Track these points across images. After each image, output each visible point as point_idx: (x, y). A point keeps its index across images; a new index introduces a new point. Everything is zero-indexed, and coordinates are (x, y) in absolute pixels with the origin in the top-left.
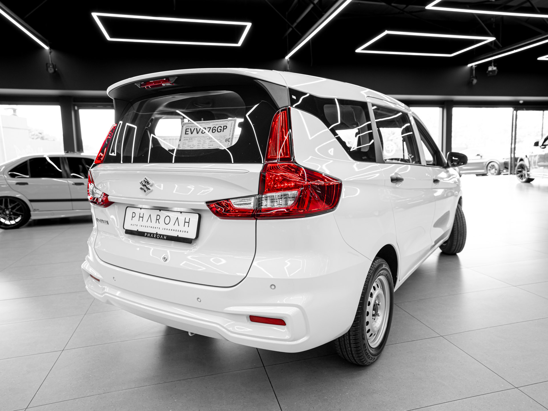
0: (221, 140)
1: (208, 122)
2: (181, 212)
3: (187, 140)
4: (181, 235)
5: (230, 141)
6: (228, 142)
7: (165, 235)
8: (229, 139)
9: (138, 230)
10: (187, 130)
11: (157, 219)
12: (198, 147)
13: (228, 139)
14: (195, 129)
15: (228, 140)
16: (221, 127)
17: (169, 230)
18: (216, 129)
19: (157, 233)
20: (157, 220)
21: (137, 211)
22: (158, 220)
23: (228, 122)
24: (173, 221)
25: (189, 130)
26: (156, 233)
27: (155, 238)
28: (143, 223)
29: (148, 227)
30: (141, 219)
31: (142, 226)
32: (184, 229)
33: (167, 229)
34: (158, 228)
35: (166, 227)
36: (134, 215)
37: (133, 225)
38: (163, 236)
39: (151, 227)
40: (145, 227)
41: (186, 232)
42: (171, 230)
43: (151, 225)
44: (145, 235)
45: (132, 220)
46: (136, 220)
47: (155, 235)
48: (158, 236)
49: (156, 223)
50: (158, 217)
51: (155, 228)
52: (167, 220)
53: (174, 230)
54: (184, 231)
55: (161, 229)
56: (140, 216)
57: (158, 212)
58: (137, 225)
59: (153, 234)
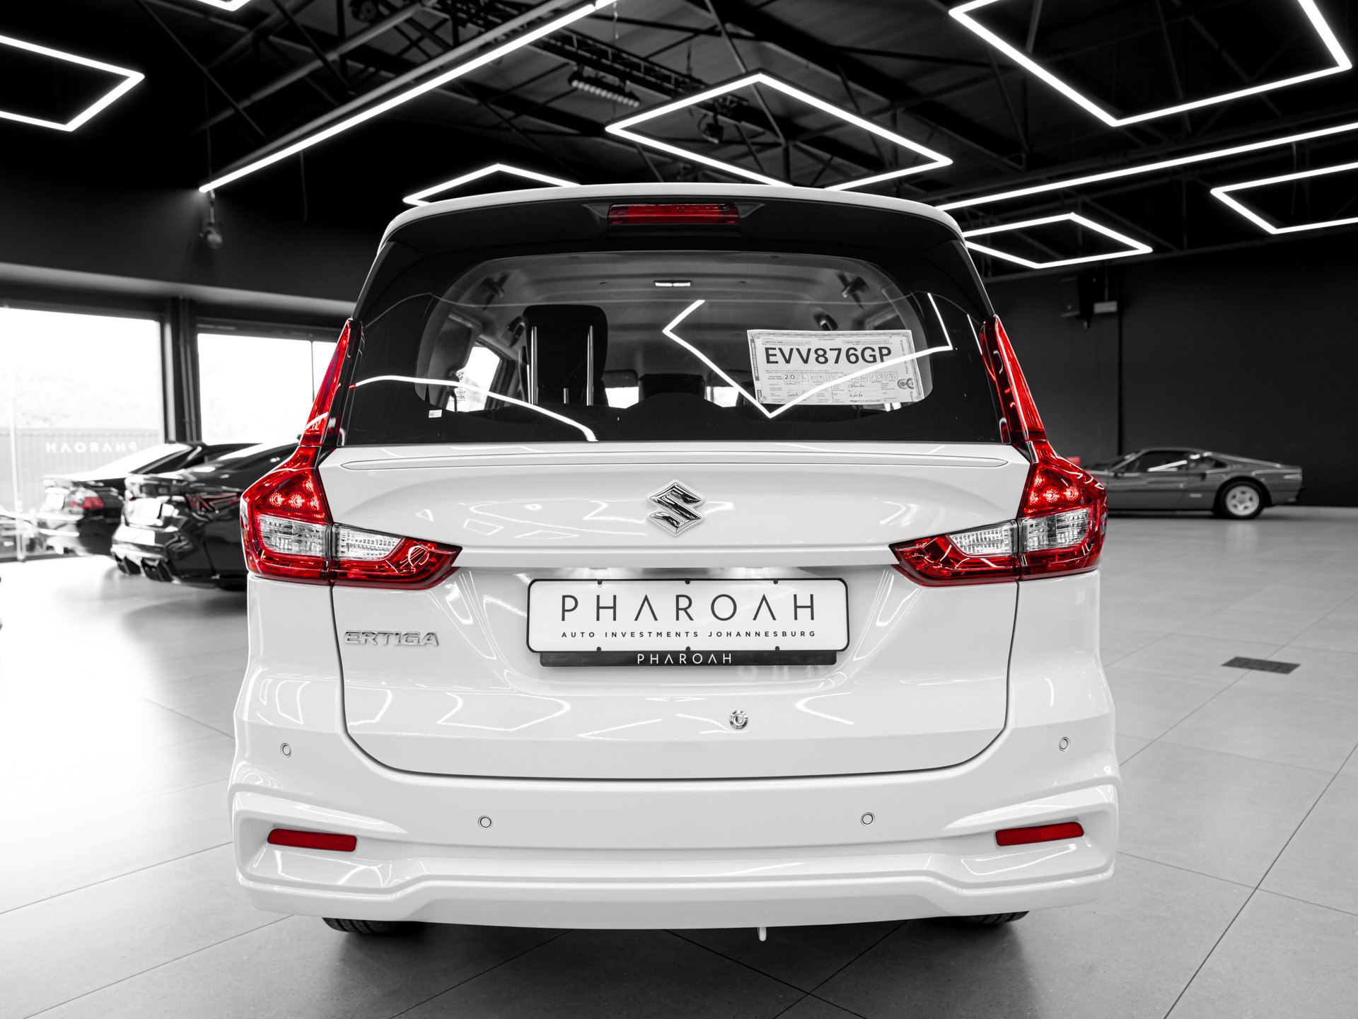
0: (884, 382)
1: (828, 335)
2: (776, 581)
3: (779, 378)
4: (787, 645)
5: (914, 386)
6: (910, 390)
7: (727, 653)
8: (910, 382)
9: (599, 649)
10: (771, 352)
11: (678, 609)
12: (820, 398)
13: (905, 381)
14: (792, 350)
15: (907, 384)
16: (873, 350)
17: (738, 634)
18: (859, 353)
19: (688, 648)
20: (682, 613)
21: (585, 593)
22: (685, 610)
23: (888, 338)
24: (747, 606)
25: (777, 352)
26: (684, 649)
27: (683, 664)
28: (617, 627)
29: (646, 634)
30: (606, 614)
31: (614, 635)
32: (797, 626)
33: (729, 634)
34: (691, 634)
35: (724, 627)
36: (570, 603)
37: (574, 635)
38: (718, 654)
39: (659, 634)
40: (628, 635)
41: (807, 634)
42: (748, 634)
43: (655, 627)
44: (639, 660)
45: (563, 619)
46: (583, 617)
47: (683, 657)
48: (698, 659)
49: (677, 619)
50: (684, 603)
51: (678, 634)
52: (724, 608)
53: (758, 634)
54: (798, 634)
55: (703, 634)
56: (600, 606)
57: (680, 587)
58: (592, 635)
59: (675, 654)
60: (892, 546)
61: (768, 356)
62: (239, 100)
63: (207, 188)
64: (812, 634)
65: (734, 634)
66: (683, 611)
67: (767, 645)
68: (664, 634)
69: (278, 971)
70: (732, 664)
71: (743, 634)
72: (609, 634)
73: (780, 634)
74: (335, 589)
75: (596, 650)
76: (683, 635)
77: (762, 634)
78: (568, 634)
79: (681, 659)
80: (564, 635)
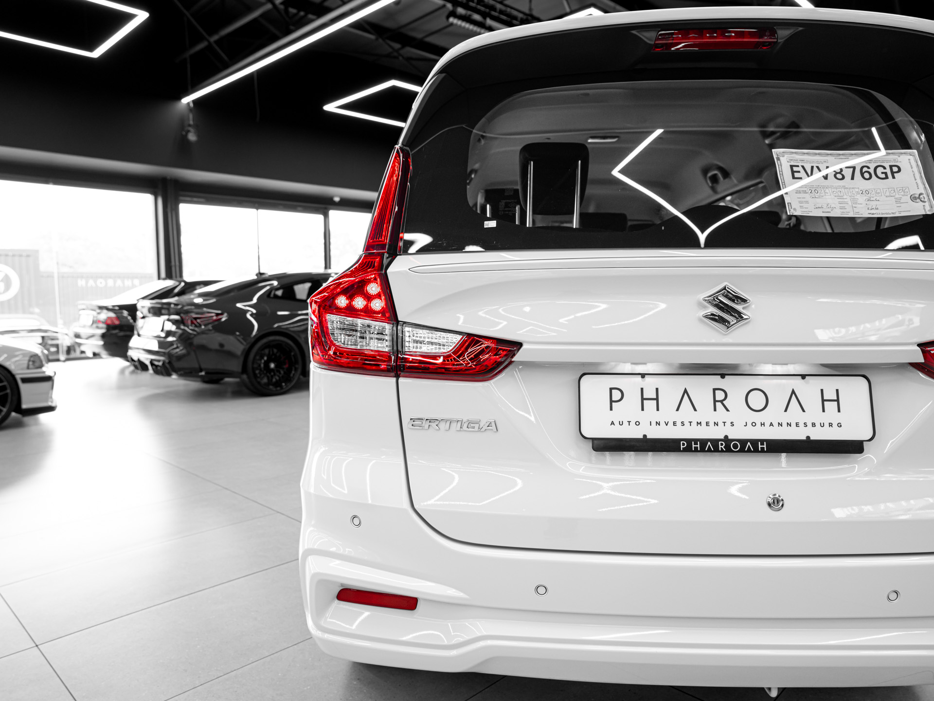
0: (897, 196)
1: (842, 155)
2: (803, 377)
3: (805, 192)
4: (817, 434)
5: (926, 200)
6: (921, 203)
7: (762, 441)
8: (921, 196)
9: (645, 436)
10: (795, 169)
11: (715, 401)
12: (842, 210)
13: (917, 196)
14: (812, 167)
15: (919, 198)
16: (885, 168)
17: (771, 424)
18: (872, 171)
19: (726, 437)
20: (719, 405)
21: (631, 386)
22: (721, 402)
23: (897, 157)
24: (778, 400)
25: (800, 169)
26: (723, 438)
27: (722, 451)
28: (660, 416)
29: (687, 424)
30: (650, 405)
31: (658, 423)
32: (826, 418)
33: (763, 424)
34: (728, 424)
35: (758, 417)
36: (616, 395)
37: (621, 424)
38: (755, 442)
39: (699, 423)
40: (671, 424)
41: (835, 425)
42: (780, 424)
43: (695, 417)
44: (682, 447)
45: (611, 409)
46: (629, 408)
47: (722, 444)
48: (735, 446)
49: (715, 410)
50: (720, 395)
51: (716, 424)
52: (757, 400)
53: (789, 425)
54: (827, 425)
55: (739, 424)
56: (644, 397)
57: (716, 381)
58: (638, 423)
59: (715, 442)
60: (919, 345)
61: (793, 172)
62: (211, 34)
63: (187, 100)
64: (839, 425)
65: (767, 424)
66: (720, 403)
67: (799, 434)
68: (704, 424)
69: (309, 687)
70: (767, 452)
71: (775, 424)
72: (654, 423)
73: (809, 425)
74: (401, 380)
75: (642, 437)
76: (721, 424)
77: (793, 425)
78: (616, 423)
79: (720, 447)
80: (613, 423)
